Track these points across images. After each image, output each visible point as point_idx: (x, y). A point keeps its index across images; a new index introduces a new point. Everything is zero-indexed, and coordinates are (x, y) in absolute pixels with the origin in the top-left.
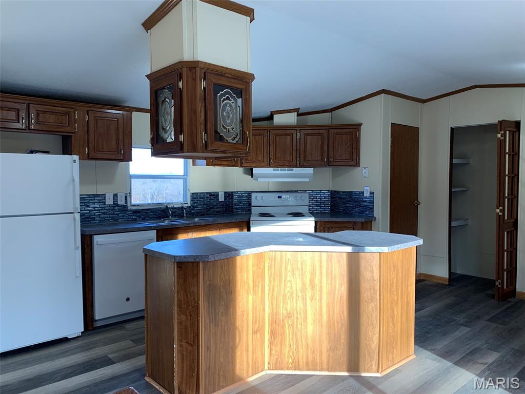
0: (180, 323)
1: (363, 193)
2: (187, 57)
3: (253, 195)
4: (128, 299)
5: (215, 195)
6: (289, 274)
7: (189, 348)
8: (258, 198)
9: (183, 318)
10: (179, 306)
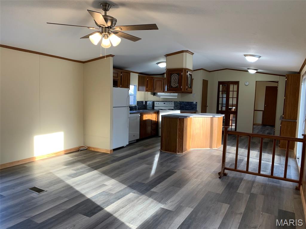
0: (179, 134)
1: (193, 102)
2: (184, 67)
3: (155, 103)
4: (134, 136)
5: (142, 102)
6: (197, 123)
7: (181, 140)
8: (157, 104)
9: (180, 132)
10: (179, 130)
